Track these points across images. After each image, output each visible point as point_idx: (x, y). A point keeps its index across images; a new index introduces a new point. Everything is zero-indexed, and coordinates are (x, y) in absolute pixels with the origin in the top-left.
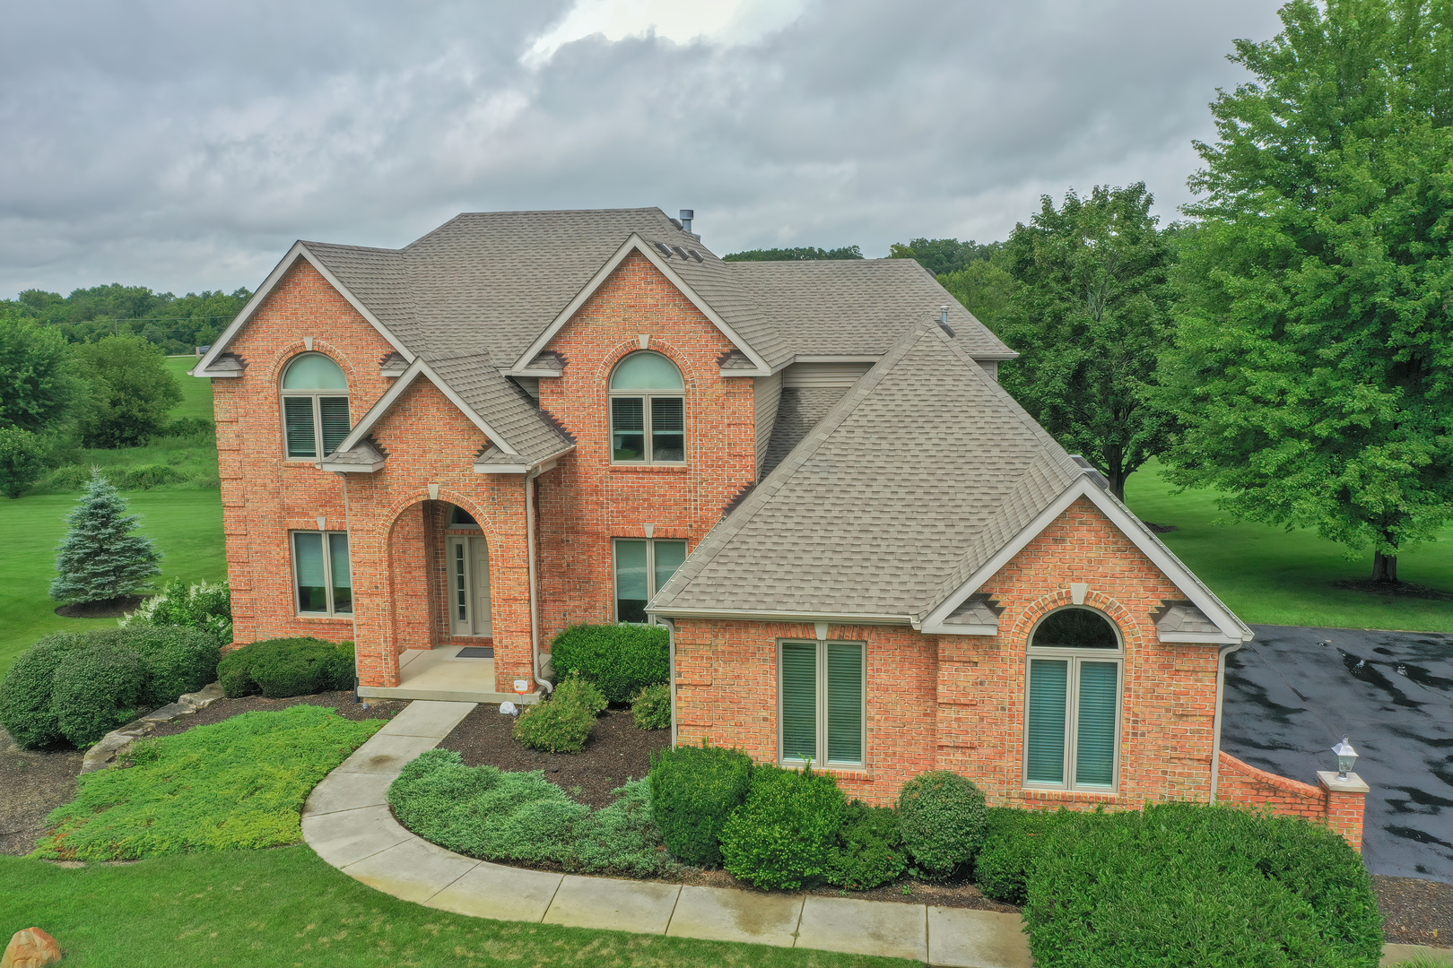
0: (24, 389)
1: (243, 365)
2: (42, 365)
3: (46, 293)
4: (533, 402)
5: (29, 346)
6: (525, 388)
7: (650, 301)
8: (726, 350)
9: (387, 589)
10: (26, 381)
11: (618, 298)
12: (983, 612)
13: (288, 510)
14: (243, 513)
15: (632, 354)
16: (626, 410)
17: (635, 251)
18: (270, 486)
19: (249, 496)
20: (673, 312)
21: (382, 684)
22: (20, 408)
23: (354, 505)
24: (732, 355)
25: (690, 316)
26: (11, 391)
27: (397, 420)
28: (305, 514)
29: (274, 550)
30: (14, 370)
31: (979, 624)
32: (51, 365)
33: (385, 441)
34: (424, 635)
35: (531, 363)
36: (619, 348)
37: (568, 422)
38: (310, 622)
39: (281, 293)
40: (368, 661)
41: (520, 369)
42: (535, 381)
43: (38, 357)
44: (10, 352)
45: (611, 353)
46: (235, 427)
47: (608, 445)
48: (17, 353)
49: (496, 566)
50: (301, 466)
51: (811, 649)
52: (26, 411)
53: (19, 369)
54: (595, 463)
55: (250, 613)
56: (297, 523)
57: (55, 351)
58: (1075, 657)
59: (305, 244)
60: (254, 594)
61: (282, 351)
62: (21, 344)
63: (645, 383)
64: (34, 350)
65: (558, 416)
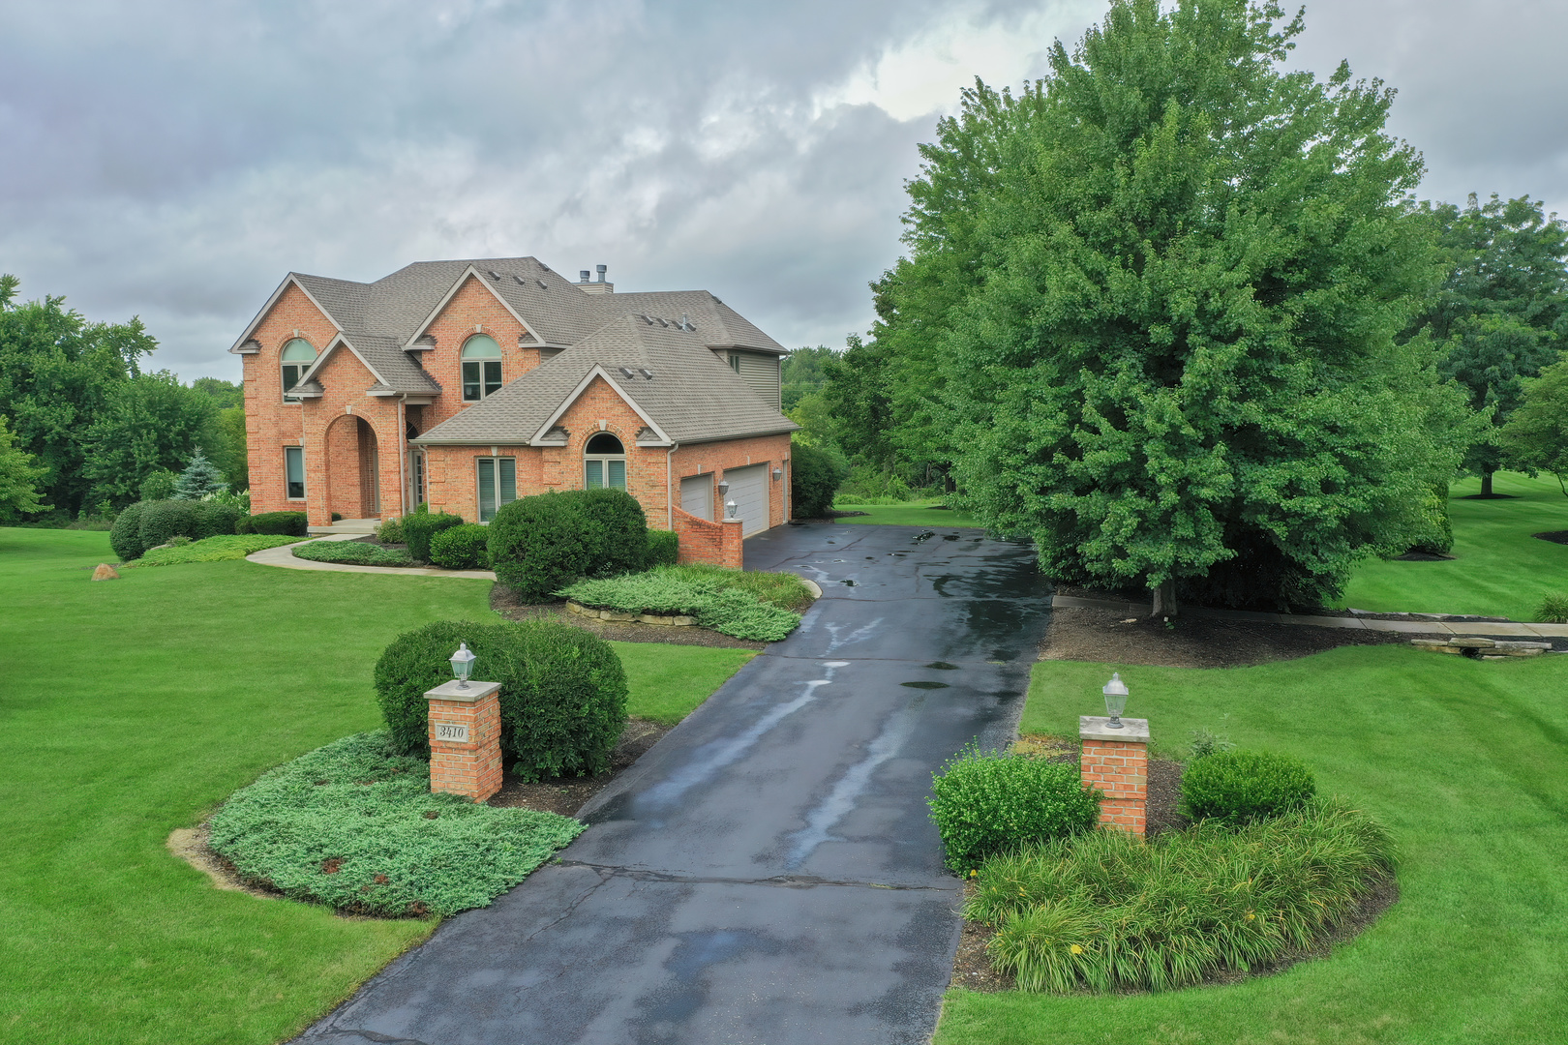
0: (177, 441)
1: (259, 347)
2: (192, 421)
3: (218, 382)
4: (419, 365)
5: (182, 404)
6: (413, 355)
7: (482, 305)
8: (523, 332)
9: (324, 468)
10: (178, 434)
11: (462, 304)
12: (559, 435)
13: (283, 434)
14: (256, 436)
15: (471, 337)
16: (470, 370)
17: (472, 276)
18: (273, 419)
19: (261, 426)
20: (494, 311)
21: (320, 525)
22: (173, 457)
23: (307, 418)
24: (526, 336)
25: (503, 313)
26: (166, 442)
27: (330, 369)
28: (292, 436)
29: (275, 459)
30: (168, 425)
31: (556, 441)
32: (199, 420)
33: (325, 381)
34: (357, 510)
35: (416, 342)
36: (465, 333)
37: (437, 376)
38: (294, 503)
39: (282, 304)
40: (313, 511)
41: (410, 346)
42: (419, 352)
43: (189, 413)
44: (167, 409)
45: (462, 334)
46: (254, 384)
47: (460, 391)
48: (172, 410)
49: (381, 452)
50: (291, 407)
51: (491, 462)
52: (177, 459)
53: (173, 424)
54: (453, 402)
55: (260, 498)
56: (288, 442)
57: (203, 408)
58: (605, 458)
59: (294, 274)
60: (263, 487)
61: (281, 338)
62: (176, 402)
63: (480, 353)
64: (186, 408)
65: (432, 373)
